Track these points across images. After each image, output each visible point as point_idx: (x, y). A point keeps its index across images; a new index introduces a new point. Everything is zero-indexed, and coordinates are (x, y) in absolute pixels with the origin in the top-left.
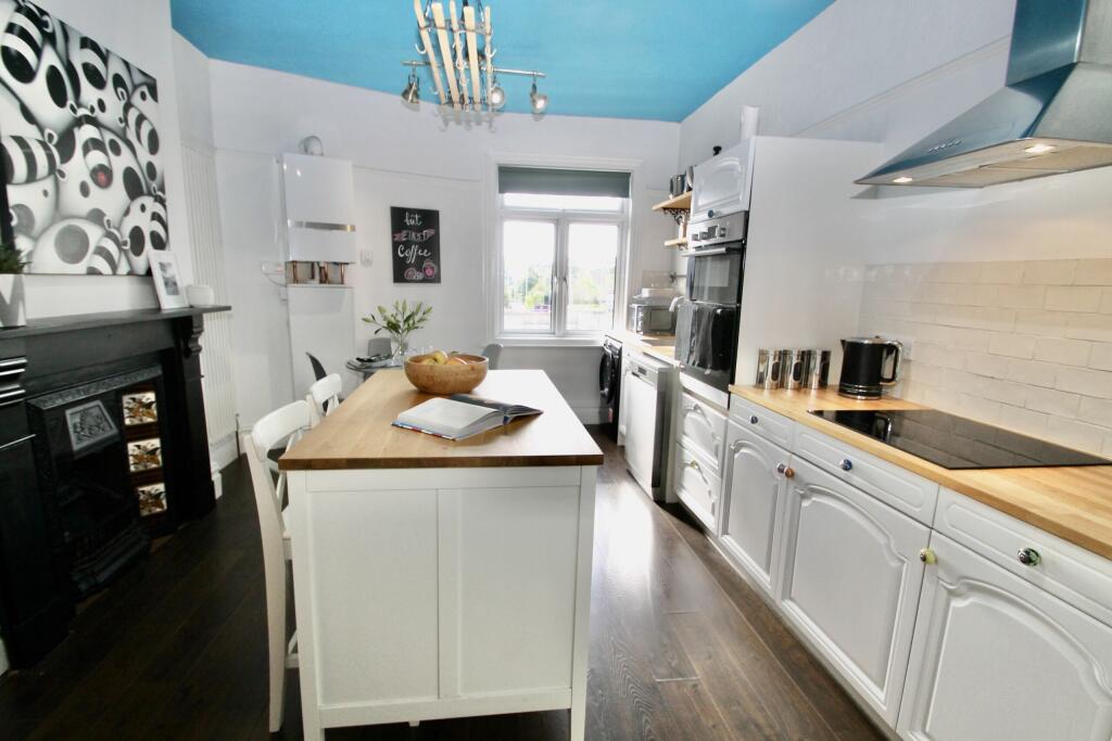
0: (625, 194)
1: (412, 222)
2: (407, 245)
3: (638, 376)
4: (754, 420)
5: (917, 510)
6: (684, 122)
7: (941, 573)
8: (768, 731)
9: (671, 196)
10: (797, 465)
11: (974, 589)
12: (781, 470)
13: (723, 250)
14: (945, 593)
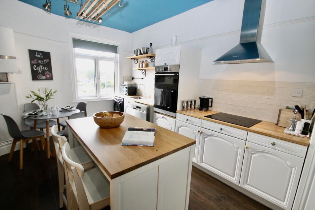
0: (116, 52)
1: (39, 56)
2: (38, 65)
3: (135, 109)
4: (187, 120)
5: (243, 137)
6: (132, 33)
7: (250, 150)
8: (214, 197)
9: (135, 55)
10: (203, 130)
11: (258, 152)
12: (199, 132)
13: (173, 75)
14: (250, 154)
